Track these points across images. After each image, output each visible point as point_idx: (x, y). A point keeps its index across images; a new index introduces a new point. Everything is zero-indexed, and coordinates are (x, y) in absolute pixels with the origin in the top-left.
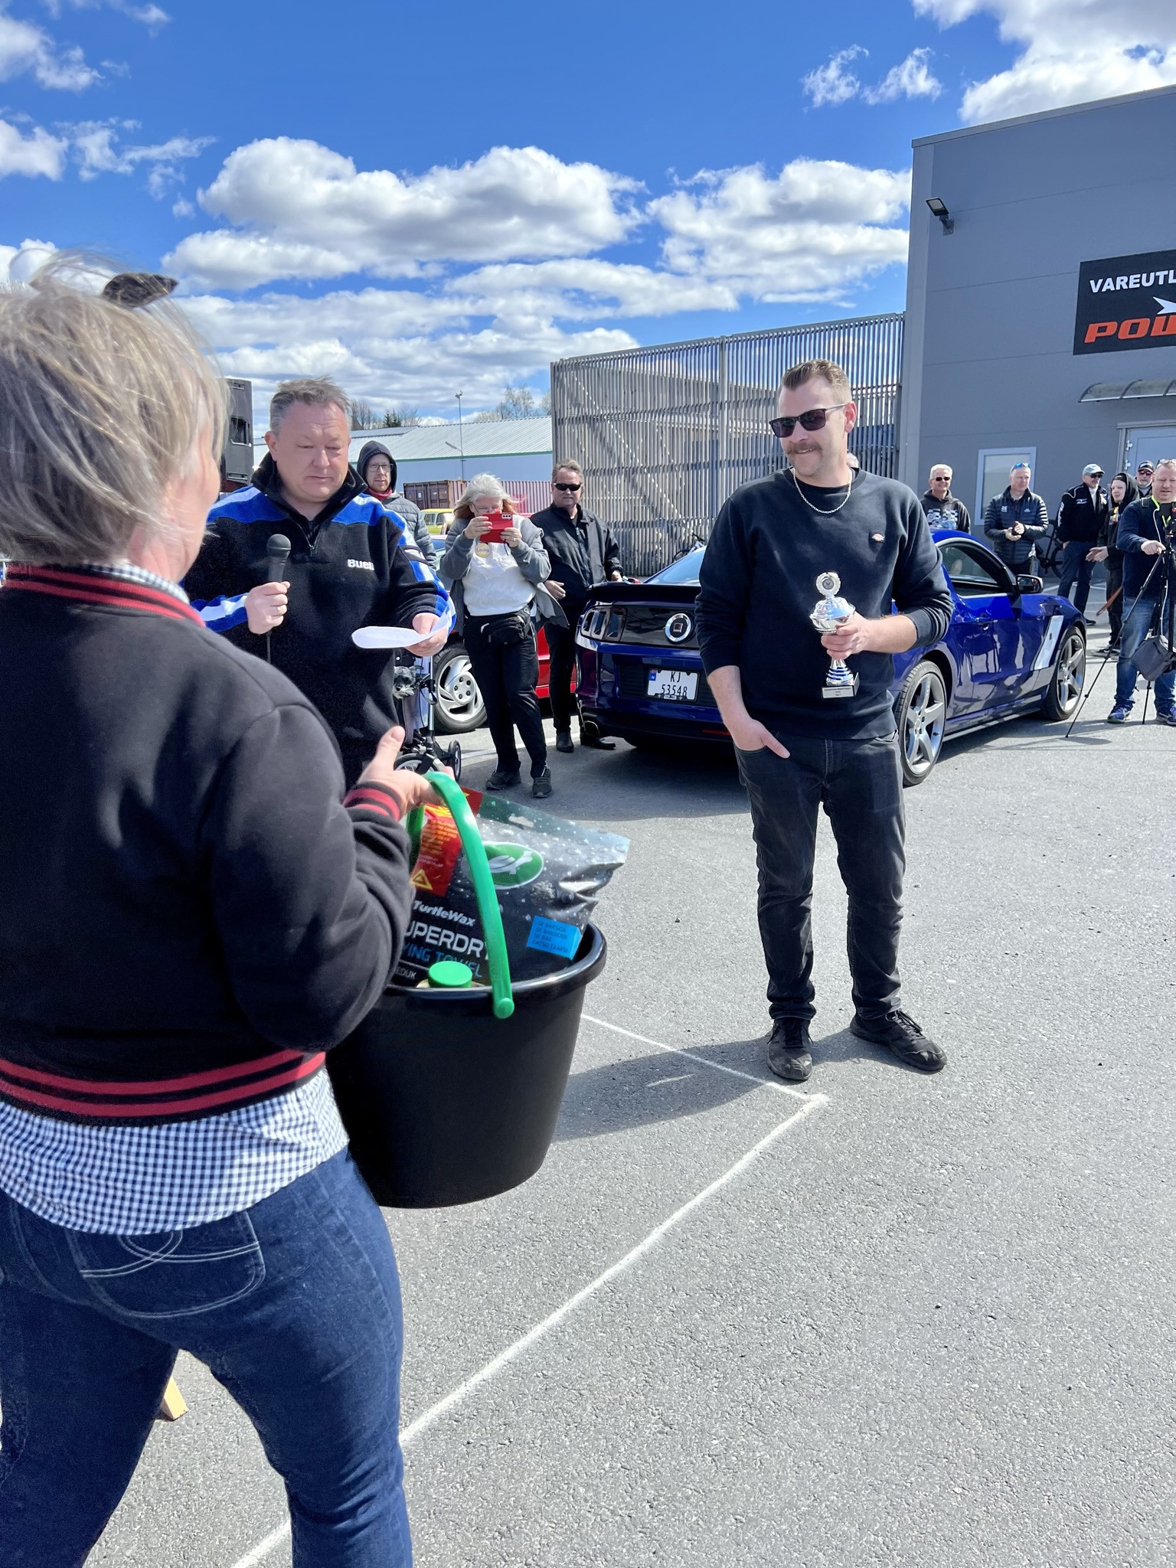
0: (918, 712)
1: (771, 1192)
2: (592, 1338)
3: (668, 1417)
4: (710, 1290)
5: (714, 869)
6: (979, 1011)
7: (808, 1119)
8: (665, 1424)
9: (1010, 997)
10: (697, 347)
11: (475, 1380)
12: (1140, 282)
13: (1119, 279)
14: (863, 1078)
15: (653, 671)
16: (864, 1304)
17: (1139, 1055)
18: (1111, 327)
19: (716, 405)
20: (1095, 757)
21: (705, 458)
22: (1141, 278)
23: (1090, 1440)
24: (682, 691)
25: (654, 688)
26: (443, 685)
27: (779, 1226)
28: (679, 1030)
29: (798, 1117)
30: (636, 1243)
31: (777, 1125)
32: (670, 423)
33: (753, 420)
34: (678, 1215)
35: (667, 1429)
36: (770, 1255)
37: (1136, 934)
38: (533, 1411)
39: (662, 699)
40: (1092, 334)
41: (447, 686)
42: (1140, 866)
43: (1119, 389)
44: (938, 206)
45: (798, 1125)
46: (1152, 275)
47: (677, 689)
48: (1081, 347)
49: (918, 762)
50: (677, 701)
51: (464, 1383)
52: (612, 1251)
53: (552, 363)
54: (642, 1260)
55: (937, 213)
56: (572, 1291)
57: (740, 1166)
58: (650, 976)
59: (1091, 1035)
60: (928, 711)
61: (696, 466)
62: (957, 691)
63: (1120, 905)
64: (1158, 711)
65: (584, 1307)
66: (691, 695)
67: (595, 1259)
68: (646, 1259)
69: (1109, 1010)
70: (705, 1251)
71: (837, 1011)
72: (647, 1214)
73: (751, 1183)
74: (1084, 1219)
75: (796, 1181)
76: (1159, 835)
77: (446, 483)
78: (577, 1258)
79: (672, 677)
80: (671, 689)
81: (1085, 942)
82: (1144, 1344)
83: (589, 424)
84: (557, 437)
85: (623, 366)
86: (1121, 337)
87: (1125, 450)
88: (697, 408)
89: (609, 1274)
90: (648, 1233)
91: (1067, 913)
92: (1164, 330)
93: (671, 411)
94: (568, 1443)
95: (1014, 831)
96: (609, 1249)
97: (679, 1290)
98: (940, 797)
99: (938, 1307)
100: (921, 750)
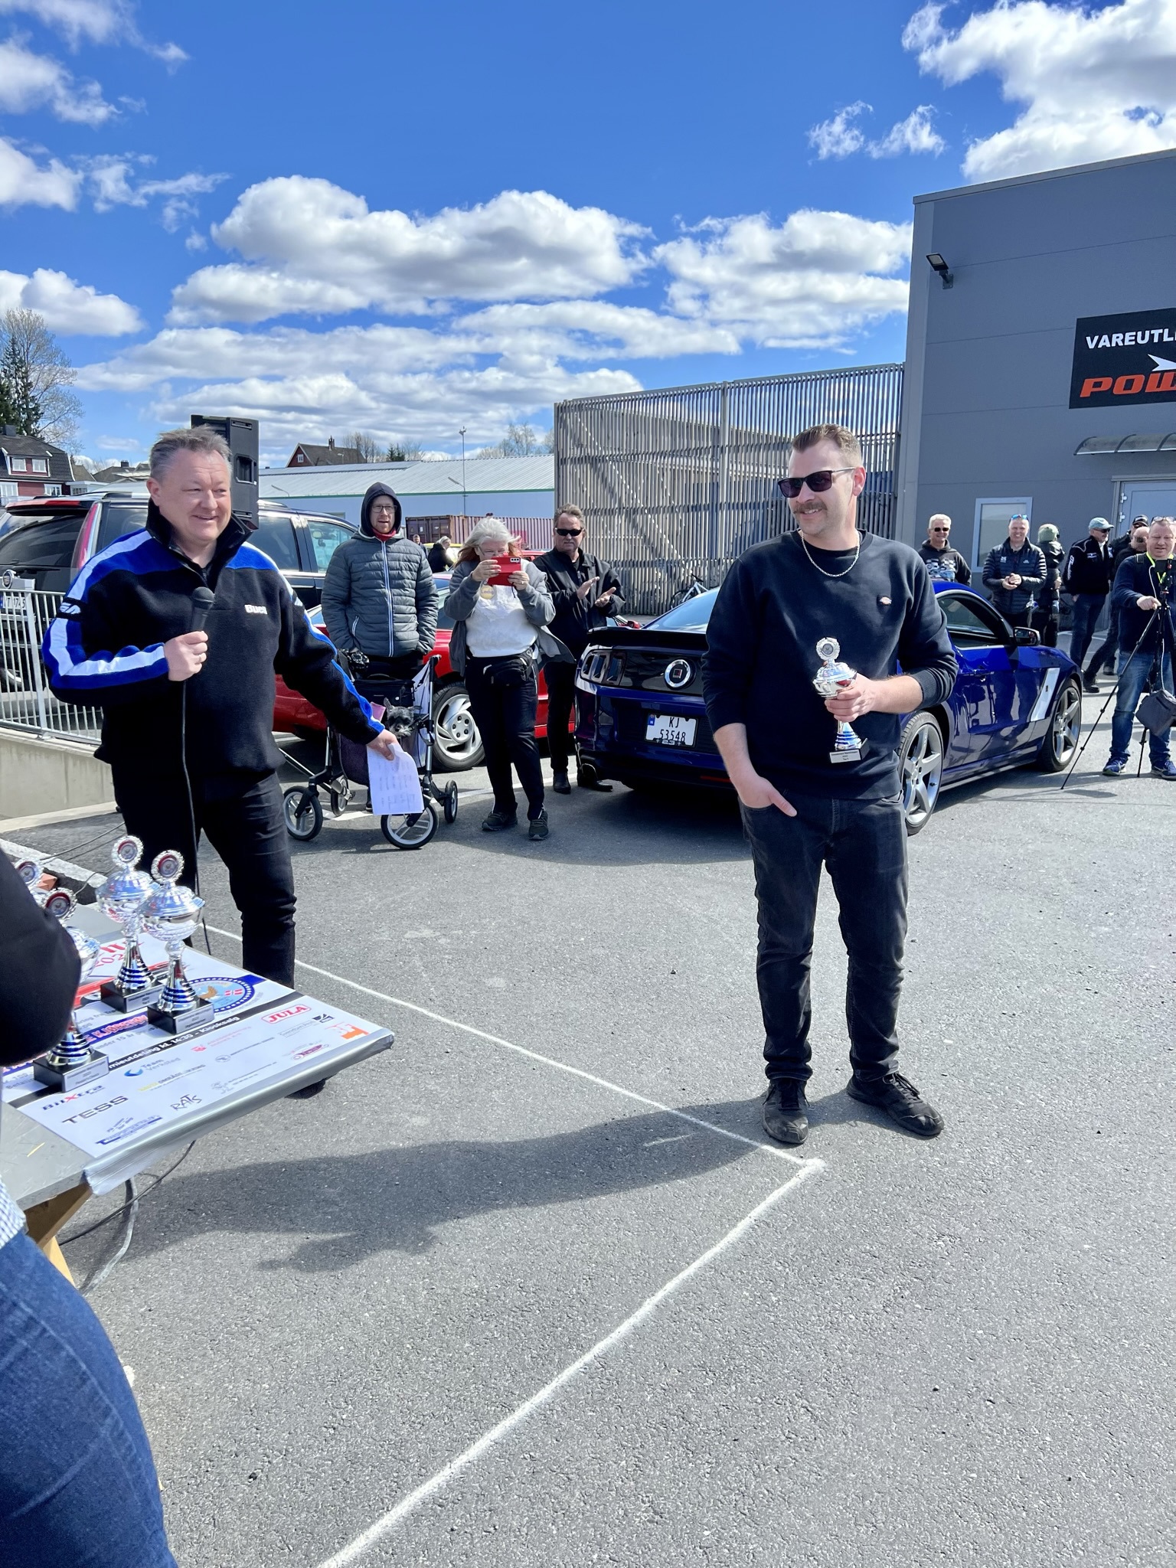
0: (915, 763)
1: (766, 1263)
2: (581, 1417)
3: (659, 1504)
4: (703, 1367)
5: (710, 919)
6: (976, 1074)
7: (804, 1185)
8: (655, 1513)
9: (1007, 1059)
10: (699, 392)
11: (461, 1460)
12: (1136, 340)
13: (1114, 336)
14: (859, 1142)
15: (652, 716)
16: (860, 1385)
17: (1138, 1124)
18: (1107, 382)
19: (717, 450)
20: (1090, 810)
21: (705, 500)
22: (1136, 336)
23: (1090, 1535)
24: (680, 736)
25: (652, 733)
26: (441, 724)
27: (774, 1299)
28: (674, 1088)
29: (793, 1183)
30: (628, 1315)
31: (772, 1191)
32: (671, 465)
33: (753, 464)
34: (671, 1286)
35: (657, 1518)
36: (764, 1330)
37: (1133, 996)
38: (519, 1496)
39: (660, 744)
40: (1088, 388)
41: (445, 725)
42: (1137, 924)
43: (1113, 444)
44: (938, 261)
45: (794, 1191)
46: (1147, 333)
47: (675, 734)
48: (1076, 401)
49: (914, 813)
50: (676, 746)
51: (449, 1464)
52: (603, 1324)
53: (555, 404)
54: (633, 1333)
55: (936, 267)
56: (562, 1366)
57: (734, 1234)
58: (646, 1031)
59: (1090, 1100)
60: (925, 761)
61: (696, 508)
62: (954, 741)
63: (1117, 964)
64: (1153, 765)
65: (573, 1383)
66: (689, 741)
67: (585, 1332)
68: (638, 1332)
69: (1107, 1075)
70: (698, 1324)
71: (834, 1071)
72: (640, 1285)
73: (746, 1252)
74: (1084, 1297)
75: (791, 1251)
76: (1155, 892)
77: (447, 518)
78: (567, 1330)
79: (671, 722)
80: (670, 734)
81: (1082, 1003)
82: (1145, 1432)
83: (592, 466)
84: (559, 476)
85: (626, 409)
86: (1115, 392)
87: (1119, 503)
88: (699, 451)
89: (599, 1348)
90: (640, 1305)
91: (1064, 972)
92: (1158, 386)
93: (673, 454)
94: (555, 1532)
95: (1011, 885)
96: (600, 1321)
97: (671, 1367)
98: (936, 848)
99: (935, 1390)
100: (918, 800)
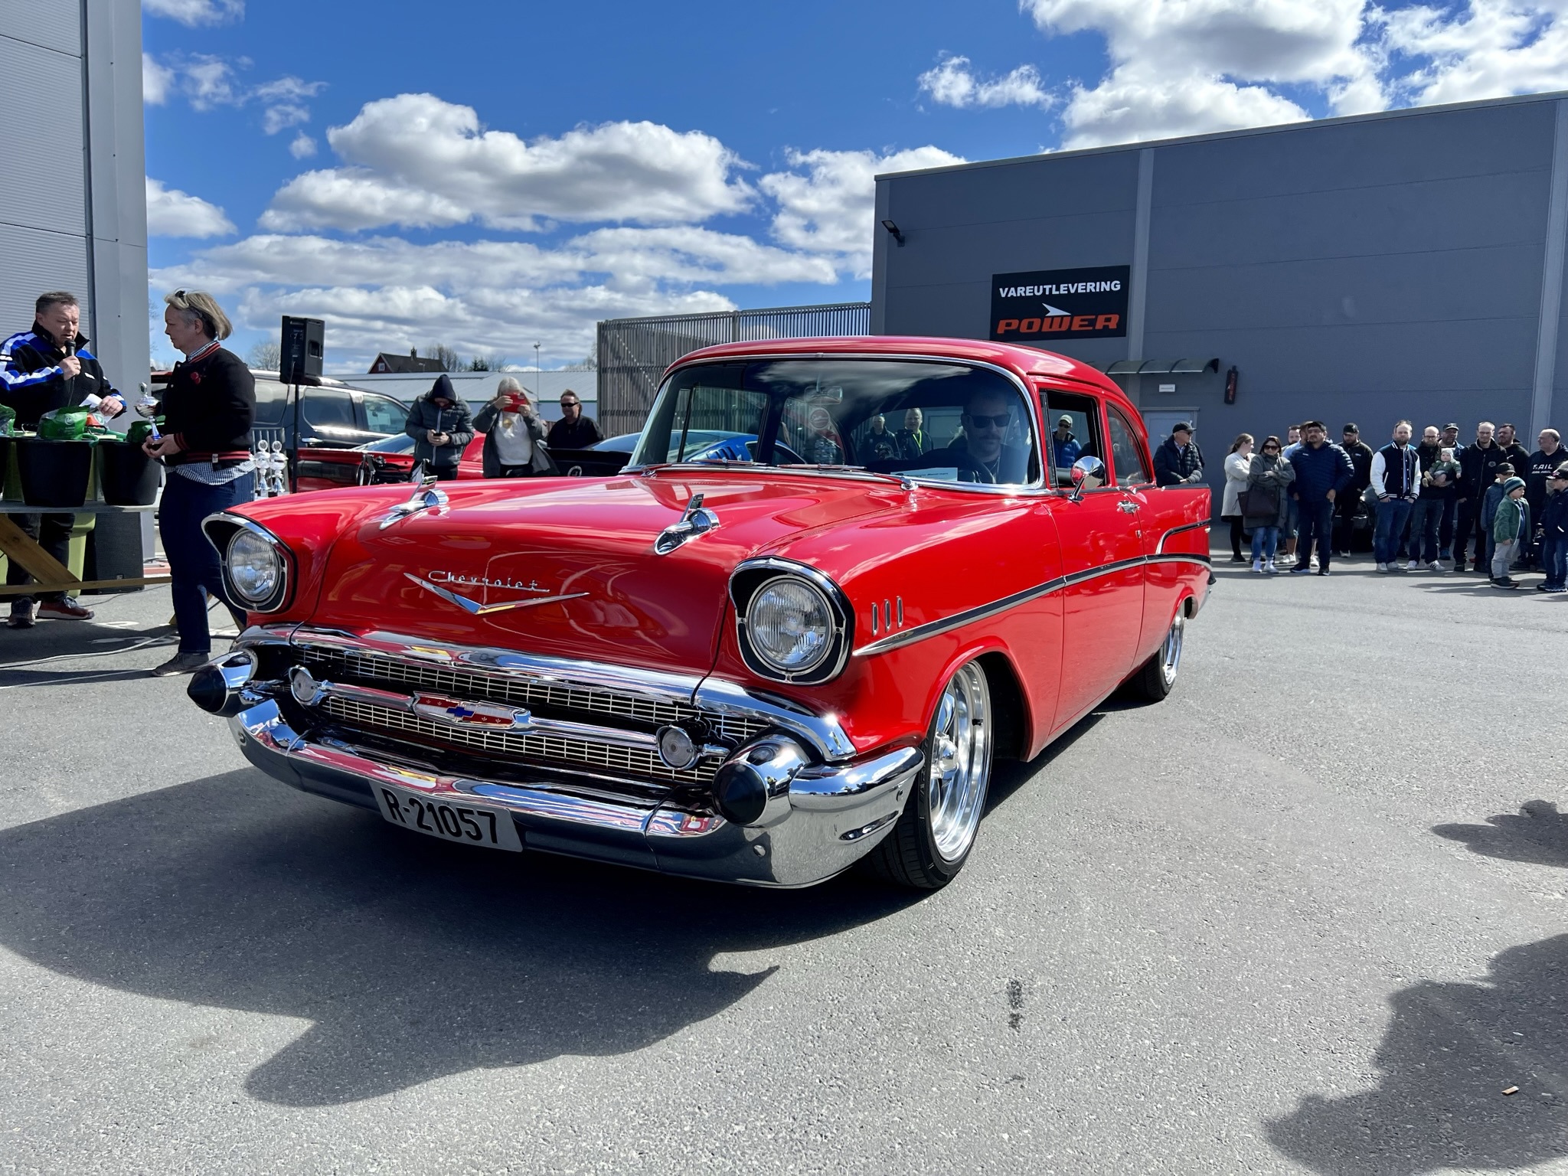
12: (1033, 292)
13: (1019, 288)
18: (1015, 323)
22: (1034, 289)
40: (1001, 330)
44: (891, 226)
46: (1041, 287)
48: (995, 336)
53: (599, 322)
55: (891, 230)
83: (627, 375)
84: (601, 383)
86: (1021, 331)
